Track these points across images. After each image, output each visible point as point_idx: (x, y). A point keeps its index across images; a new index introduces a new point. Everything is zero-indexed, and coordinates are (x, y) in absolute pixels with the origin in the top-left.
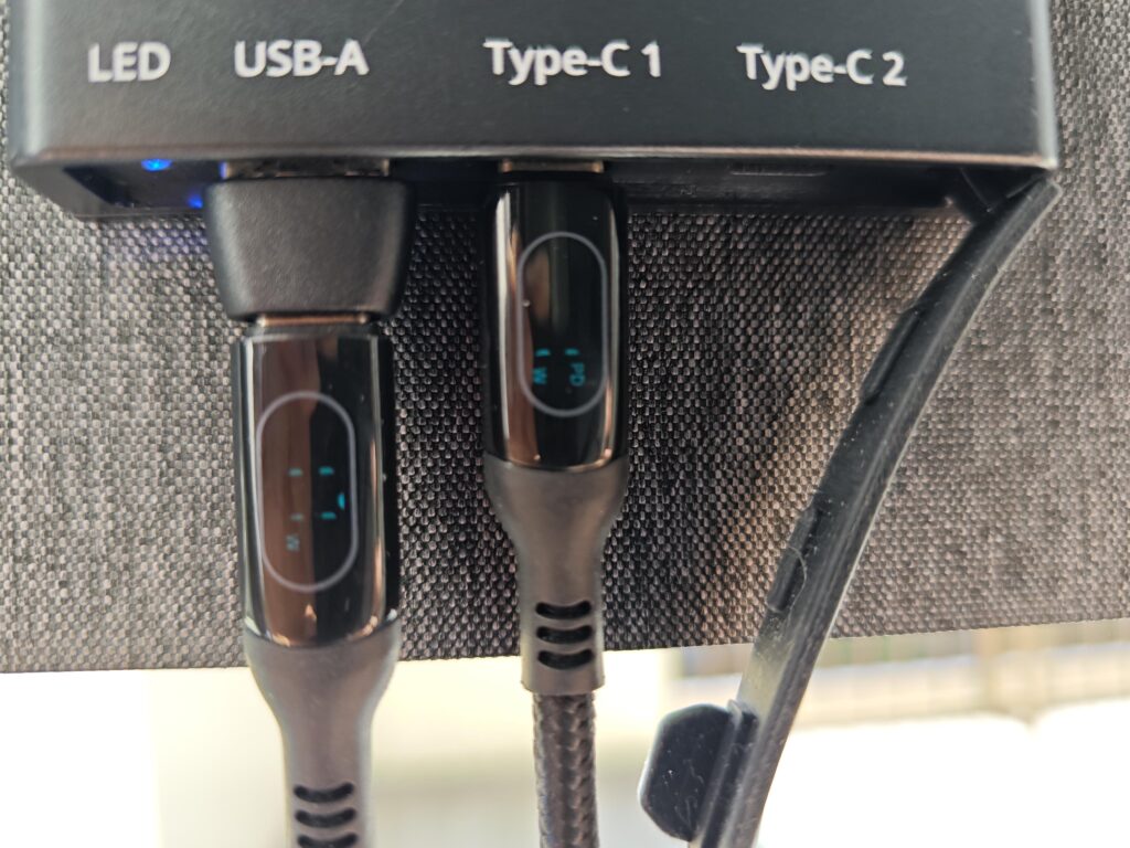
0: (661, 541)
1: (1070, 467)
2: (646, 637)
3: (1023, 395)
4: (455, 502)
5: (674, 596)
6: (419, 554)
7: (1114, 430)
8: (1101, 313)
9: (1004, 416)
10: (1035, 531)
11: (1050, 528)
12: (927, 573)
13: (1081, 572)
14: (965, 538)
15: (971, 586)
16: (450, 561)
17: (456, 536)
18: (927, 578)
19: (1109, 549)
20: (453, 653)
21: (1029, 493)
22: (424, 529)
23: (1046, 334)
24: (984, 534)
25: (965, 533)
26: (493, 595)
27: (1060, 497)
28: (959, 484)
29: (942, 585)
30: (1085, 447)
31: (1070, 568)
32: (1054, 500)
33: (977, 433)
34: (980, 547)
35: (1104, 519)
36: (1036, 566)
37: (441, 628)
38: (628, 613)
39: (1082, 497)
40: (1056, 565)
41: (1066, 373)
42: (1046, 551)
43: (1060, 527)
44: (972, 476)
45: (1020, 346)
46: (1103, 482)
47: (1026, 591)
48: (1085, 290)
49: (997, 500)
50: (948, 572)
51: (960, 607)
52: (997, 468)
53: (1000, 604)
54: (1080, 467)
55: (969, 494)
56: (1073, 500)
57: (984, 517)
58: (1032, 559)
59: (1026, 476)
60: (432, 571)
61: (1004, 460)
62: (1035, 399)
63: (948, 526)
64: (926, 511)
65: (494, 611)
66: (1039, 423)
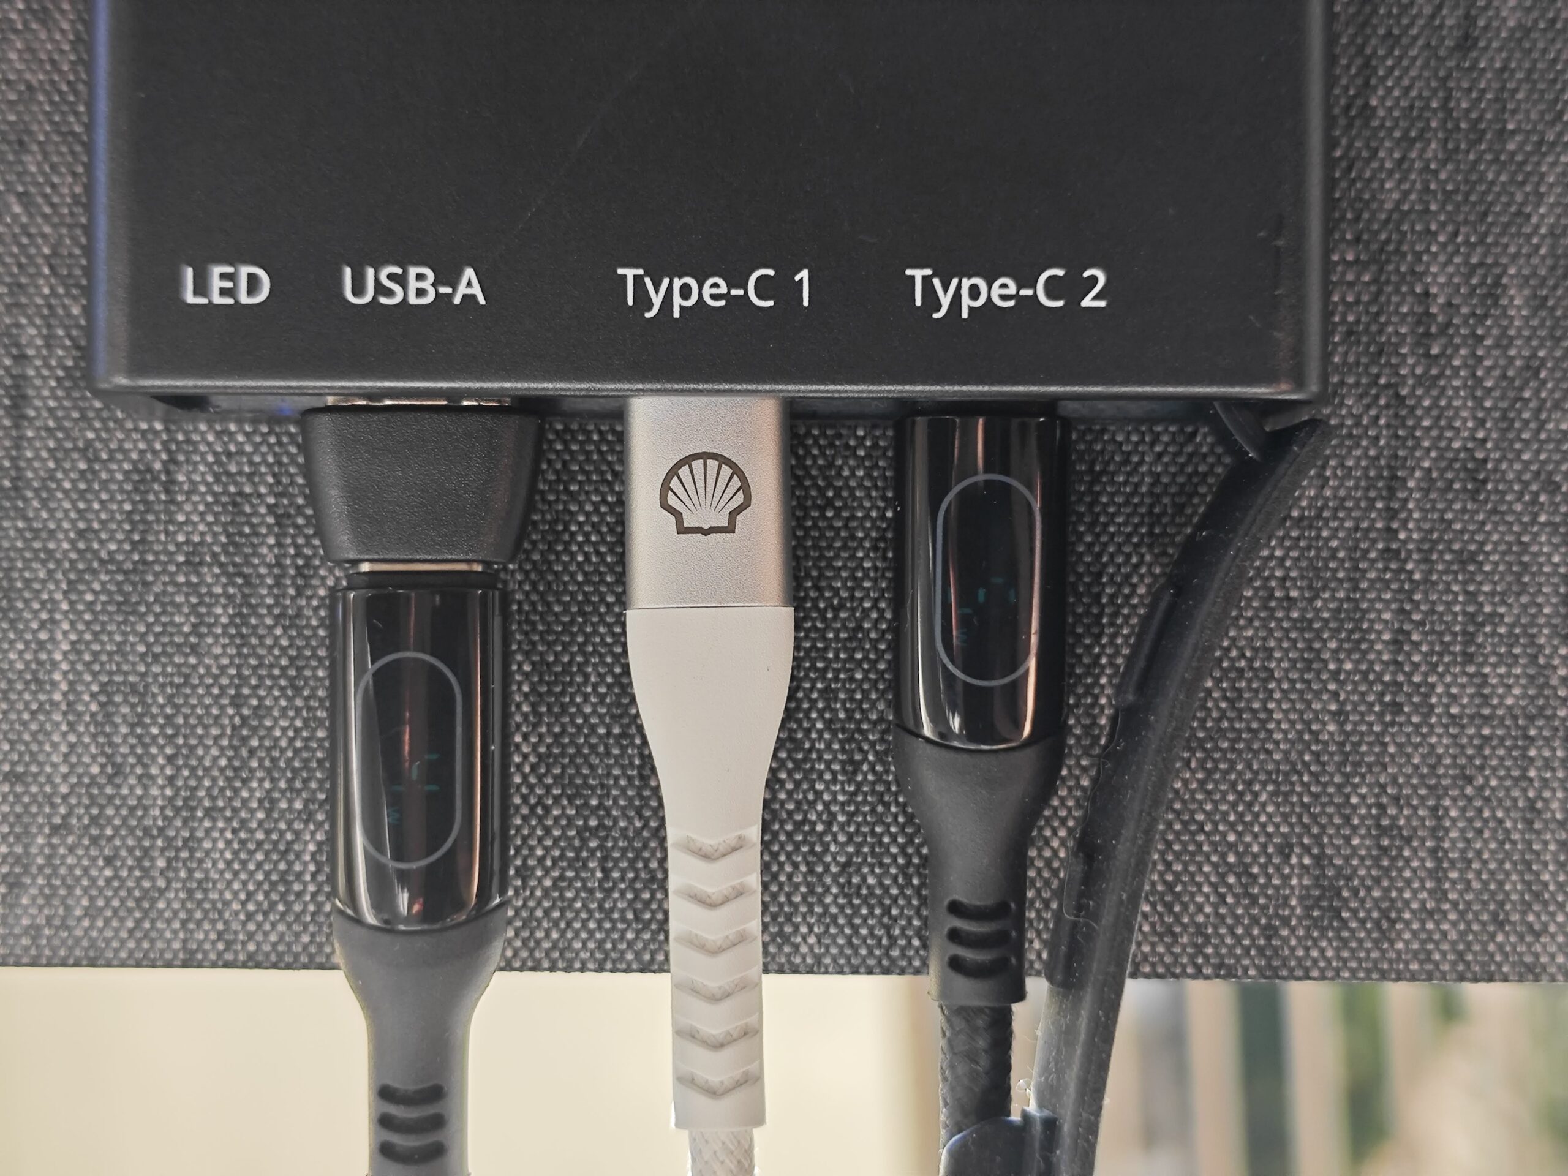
0: (842, 838)
1: (1416, 767)
2: (818, 959)
3: (1348, 666)
4: (586, 777)
5: (856, 910)
6: (540, 840)
7: (1486, 719)
8: (1472, 557)
9: (1318, 694)
10: (1363, 852)
11: (1384, 850)
12: (1200, 899)
13: (1431, 914)
14: (1255, 856)
15: (1263, 921)
16: (577, 852)
17: (586, 820)
18: (1200, 908)
19: (1476, 885)
20: (577, 965)
21: (1354, 800)
22: (547, 809)
23: (1387, 584)
24: (1285, 851)
25: (1255, 849)
26: (630, 896)
27: (1401, 809)
28: (1249, 784)
29: (1222, 918)
30: (1440, 742)
31: (1415, 906)
32: (1391, 811)
33: (1277, 716)
34: (1278, 868)
35: (1468, 841)
36: (1363, 901)
37: (563, 933)
38: (796, 928)
39: (1434, 809)
40: (1392, 901)
41: (1415, 637)
42: (1377, 881)
43: (1400, 849)
44: (1269, 773)
45: (1348, 599)
46: (1469, 791)
47: (1345, 934)
48: (1450, 523)
49: (1306, 807)
50: (1230, 900)
51: (1247, 950)
52: (1306, 765)
53: (1307, 949)
54: (1433, 767)
55: (1263, 797)
56: (1421, 813)
57: (1284, 829)
58: (1355, 892)
59: (1347, 776)
60: (555, 861)
61: (1317, 755)
62: (1365, 674)
63: (1231, 838)
64: (1200, 817)
65: (630, 916)
66: (1371, 705)
